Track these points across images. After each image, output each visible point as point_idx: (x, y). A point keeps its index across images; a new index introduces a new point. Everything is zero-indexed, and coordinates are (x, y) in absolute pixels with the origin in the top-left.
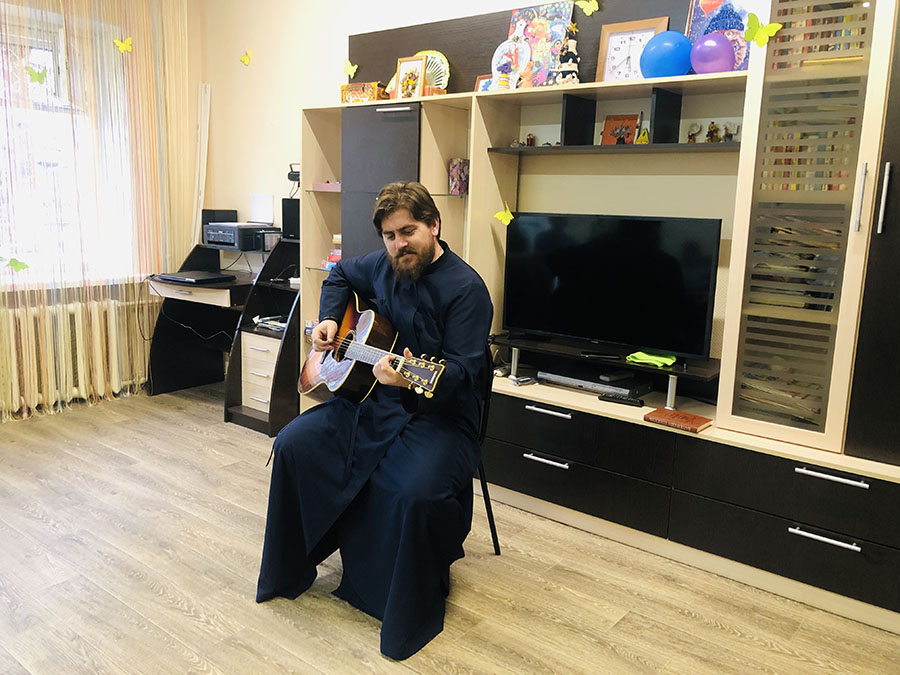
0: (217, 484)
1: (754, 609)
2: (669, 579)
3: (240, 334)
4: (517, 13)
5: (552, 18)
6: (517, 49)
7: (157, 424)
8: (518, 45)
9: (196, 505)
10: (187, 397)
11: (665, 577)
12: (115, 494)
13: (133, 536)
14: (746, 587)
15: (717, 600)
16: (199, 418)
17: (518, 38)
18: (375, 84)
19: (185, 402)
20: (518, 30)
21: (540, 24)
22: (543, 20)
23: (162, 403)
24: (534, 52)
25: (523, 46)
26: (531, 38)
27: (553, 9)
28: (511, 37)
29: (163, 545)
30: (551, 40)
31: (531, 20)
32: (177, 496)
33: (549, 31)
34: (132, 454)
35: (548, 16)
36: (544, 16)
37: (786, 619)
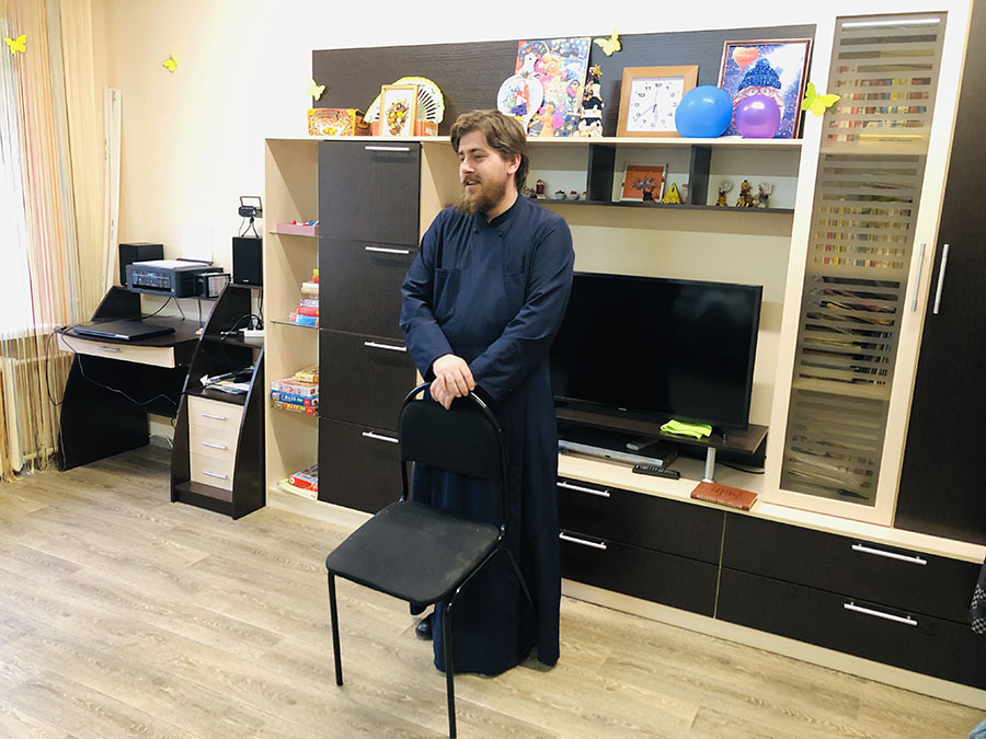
0: (193, 588)
1: (814, 688)
2: (724, 662)
3: (186, 399)
4: (525, 45)
5: (566, 55)
6: (526, 86)
7: (84, 510)
8: (527, 81)
9: (179, 621)
10: (112, 470)
11: (719, 659)
12: (68, 615)
13: (115, 673)
14: (798, 663)
15: (776, 681)
16: (137, 499)
17: (527, 74)
18: (352, 112)
19: (112, 478)
20: (527, 63)
21: (553, 60)
22: (556, 56)
23: (80, 481)
24: (547, 92)
25: (534, 84)
26: (542, 76)
27: (568, 45)
28: (519, 72)
29: (158, 682)
30: (567, 79)
31: (542, 55)
32: (151, 611)
33: (563, 69)
34: (69, 556)
35: (562, 51)
36: (558, 51)
37: (846, 696)
